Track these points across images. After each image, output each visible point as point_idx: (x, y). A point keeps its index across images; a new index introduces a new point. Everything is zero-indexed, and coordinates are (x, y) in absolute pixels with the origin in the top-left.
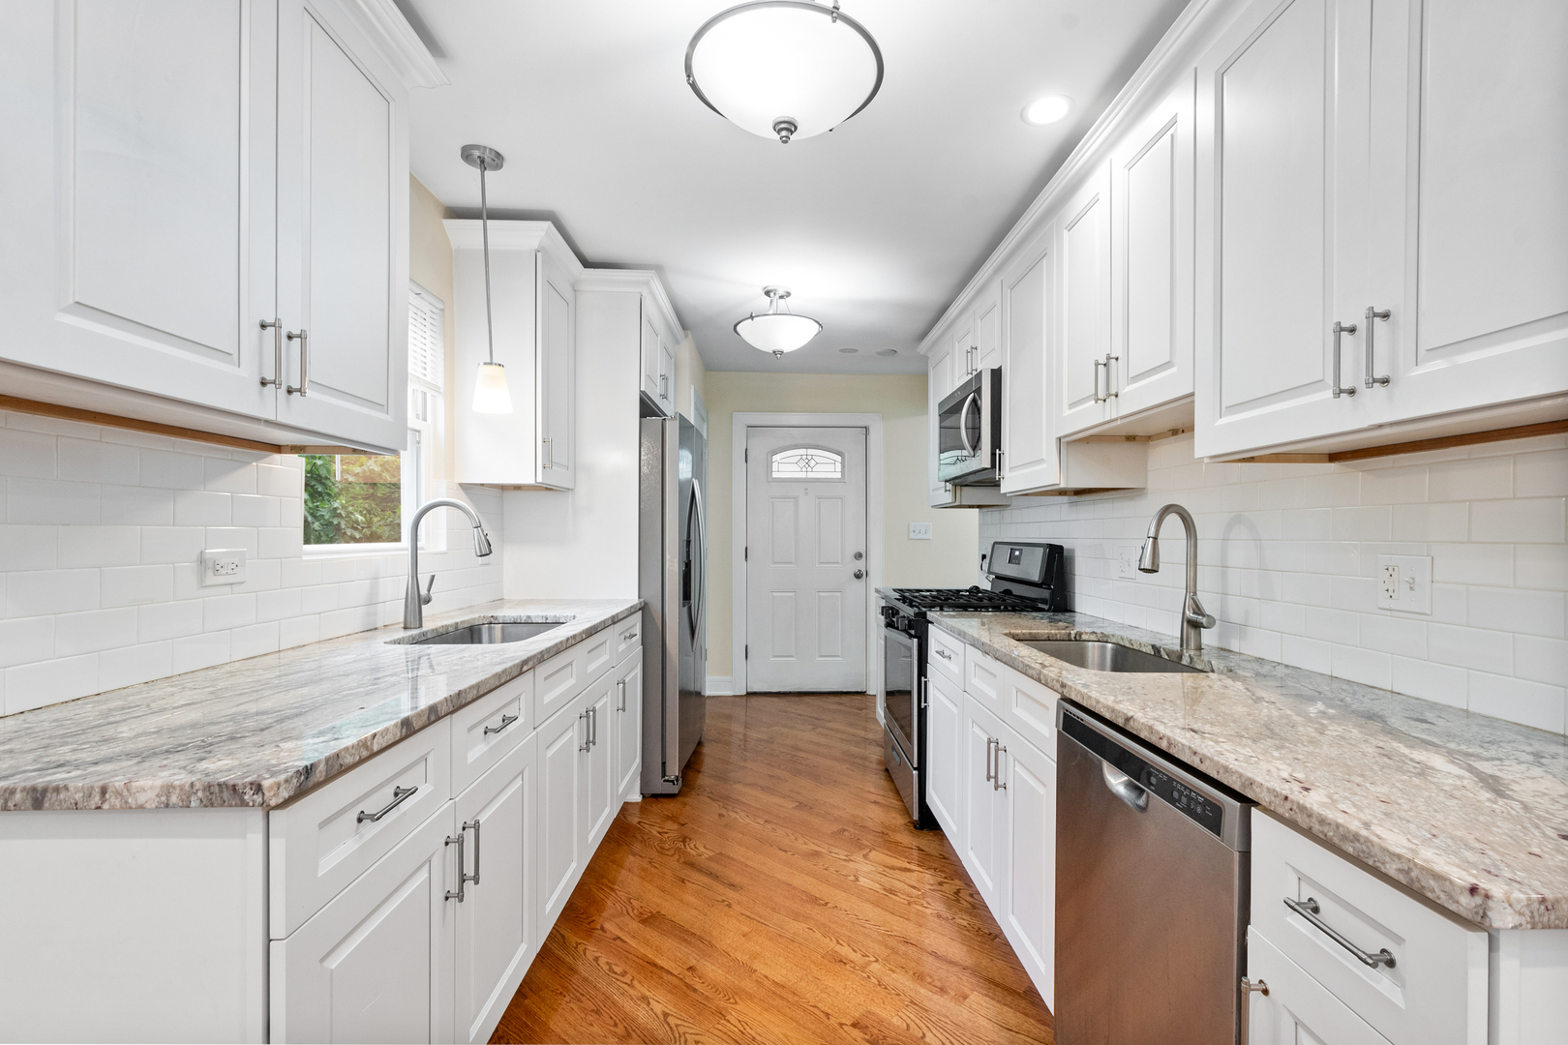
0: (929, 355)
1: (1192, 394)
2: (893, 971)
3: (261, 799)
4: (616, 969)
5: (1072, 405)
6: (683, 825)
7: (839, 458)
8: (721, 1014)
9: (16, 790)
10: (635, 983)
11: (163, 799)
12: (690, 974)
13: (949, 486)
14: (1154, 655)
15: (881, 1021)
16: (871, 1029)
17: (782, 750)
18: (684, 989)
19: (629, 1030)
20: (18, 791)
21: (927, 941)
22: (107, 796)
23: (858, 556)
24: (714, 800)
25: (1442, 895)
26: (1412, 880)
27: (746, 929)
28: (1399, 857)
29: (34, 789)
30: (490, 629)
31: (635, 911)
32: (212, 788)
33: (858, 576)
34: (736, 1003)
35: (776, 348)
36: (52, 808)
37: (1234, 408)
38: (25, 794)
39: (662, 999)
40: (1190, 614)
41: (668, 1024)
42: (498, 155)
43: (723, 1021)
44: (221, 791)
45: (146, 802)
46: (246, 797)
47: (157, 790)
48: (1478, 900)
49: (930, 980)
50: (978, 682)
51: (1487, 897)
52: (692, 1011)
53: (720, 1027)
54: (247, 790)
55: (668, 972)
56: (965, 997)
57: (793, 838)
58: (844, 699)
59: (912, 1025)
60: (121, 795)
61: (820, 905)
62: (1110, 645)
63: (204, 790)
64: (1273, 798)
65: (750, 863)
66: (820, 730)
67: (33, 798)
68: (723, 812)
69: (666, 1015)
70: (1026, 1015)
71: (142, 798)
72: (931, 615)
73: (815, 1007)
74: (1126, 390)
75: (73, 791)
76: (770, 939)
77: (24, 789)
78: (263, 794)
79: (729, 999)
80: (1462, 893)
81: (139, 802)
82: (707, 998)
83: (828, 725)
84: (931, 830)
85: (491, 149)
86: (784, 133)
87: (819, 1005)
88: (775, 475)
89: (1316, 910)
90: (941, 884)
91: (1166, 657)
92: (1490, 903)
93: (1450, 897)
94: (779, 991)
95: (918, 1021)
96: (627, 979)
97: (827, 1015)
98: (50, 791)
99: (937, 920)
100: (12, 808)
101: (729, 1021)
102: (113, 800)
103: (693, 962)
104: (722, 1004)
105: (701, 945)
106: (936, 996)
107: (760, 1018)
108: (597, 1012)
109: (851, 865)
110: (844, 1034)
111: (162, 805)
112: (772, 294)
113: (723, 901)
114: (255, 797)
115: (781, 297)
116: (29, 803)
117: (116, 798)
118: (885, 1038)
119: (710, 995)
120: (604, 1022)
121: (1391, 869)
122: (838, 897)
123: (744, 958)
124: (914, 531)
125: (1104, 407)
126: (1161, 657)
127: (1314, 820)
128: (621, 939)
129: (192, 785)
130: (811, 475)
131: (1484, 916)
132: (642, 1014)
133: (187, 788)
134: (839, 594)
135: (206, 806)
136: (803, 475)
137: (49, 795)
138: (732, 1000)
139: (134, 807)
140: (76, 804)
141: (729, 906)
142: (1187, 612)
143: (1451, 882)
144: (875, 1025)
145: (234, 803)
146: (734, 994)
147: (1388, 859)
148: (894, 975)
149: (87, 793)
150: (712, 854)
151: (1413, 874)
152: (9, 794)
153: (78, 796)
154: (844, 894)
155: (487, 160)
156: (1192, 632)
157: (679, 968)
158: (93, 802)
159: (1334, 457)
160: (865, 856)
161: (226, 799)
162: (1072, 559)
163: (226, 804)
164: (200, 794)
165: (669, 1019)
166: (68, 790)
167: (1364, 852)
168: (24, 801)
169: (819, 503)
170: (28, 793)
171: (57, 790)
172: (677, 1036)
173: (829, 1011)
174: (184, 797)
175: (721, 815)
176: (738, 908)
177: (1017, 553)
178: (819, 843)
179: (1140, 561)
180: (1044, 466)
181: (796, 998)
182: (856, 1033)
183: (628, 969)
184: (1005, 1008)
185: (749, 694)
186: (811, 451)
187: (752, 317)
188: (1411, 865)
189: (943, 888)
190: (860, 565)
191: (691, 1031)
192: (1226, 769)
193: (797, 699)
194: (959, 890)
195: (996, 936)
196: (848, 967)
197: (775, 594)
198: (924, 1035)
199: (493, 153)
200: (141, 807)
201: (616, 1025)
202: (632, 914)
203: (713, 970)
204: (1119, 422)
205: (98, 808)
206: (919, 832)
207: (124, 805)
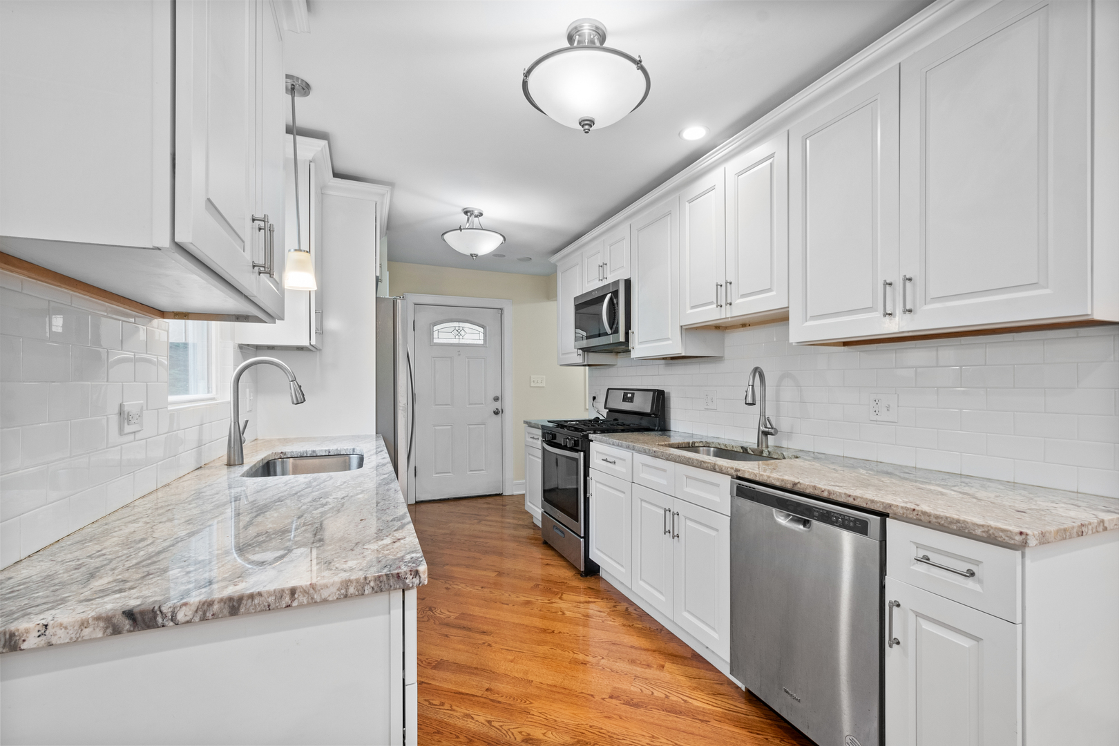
0: (558, 264)
1: (788, 307)
2: (616, 662)
3: (418, 581)
4: (434, 702)
5: (692, 307)
6: (423, 599)
7: (482, 330)
8: (526, 712)
9: (213, 602)
10: (454, 707)
11: (343, 591)
12: (489, 693)
13: (580, 352)
14: (743, 452)
15: (625, 691)
16: (622, 697)
17: (465, 539)
18: (489, 701)
19: (471, 738)
20: (216, 602)
21: (625, 641)
22: (296, 596)
23: (496, 399)
24: (436, 579)
25: (1006, 538)
26: (990, 535)
27: (511, 658)
28: (983, 526)
29: (231, 599)
30: (283, 462)
31: (424, 662)
32: (381, 578)
33: (496, 413)
34: (531, 703)
35: (473, 252)
36: (248, 613)
37: (814, 318)
38: (222, 604)
39: (480, 713)
40: (762, 428)
41: (494, 727)
42: (308, 86)
43: (529, 716)
44: (388, 579)
45: (329, 595)
46: (407, 581)
47: (339, 585)
48: (1024, 537)
49: (639, 662)
50: (645, 476)
51: (1027, 535)
52: (505, 715)
53: (530, 720)
54: (408, 575)
55: (473, 696)
56: (663, 667)
57: (507, 595)
58: (490, 500)
59: (643, 689)
60: (308, 593)
61: (549, 633)
62: (712, 449)
63: (375, 580)
64: (905, 511)
65: (488, 616)
66: (483, 522)
67: (229, 606)
68: (448, 586)
69: (489, 722)
70: (699, 668)
71: (325, 594)
72: (591, 436)
73: (582, 693)
74: (737, 301)
75: (266, 596)
76: (530, 660)
77: (221, 600)
78: (420, 577)
79: (525, 702)
80: (1016, 535)
81: (323, 597)
82: (510, 705)
83: (488, 518)
84: (592, 576)
85: (302, 80)
86: (587, 127)
87: (584, 691)
88: (436, 341)
89: (928, 559)
90: (615, 606)
91: (752, 453)
92: (1028, 537)
93: (1010, 538)
94: (554, 689)
95: (645, 686)
96: (447, 706)
97: (592, 695)
98: (245, 598)
99: (624, 628)
100: (210, 617)
101: (533, 715)
102: (301, 598)
103: (487, 686)
104: (523, 706)
105: (486, 674)
106: (647, 670)
107: (552, 708)
108: (439, 732)
109: (555, 605)
110: (608, 704)
111: (342, 597)
112: (469, 214)
113: (484, 643)
114: (414, 579)
115: (476, 216)
116: (226, 611)
117: (304, 596)
118: (632, 700)
119: (512, 703)
120: (447, 737)
121: (979, 532)
122: (558, 626)
123: (521, 675)
124: (534, 381)
125: (721, 310)
126: (748, 453)
127: (932, 517)
128: (425, 683)
129: (365, 578)
130: (462, 341)
131: (1026, 542)
132: (471, 725)
133: (362, 580)
134: (483, 426)
135: (376, 592)
136: (456, 341)
137: (244, 602)
138: (528, 702)
139: (318, 601)
140: (269, 606)
141: (490, 645)
142: (761, 428)
143: (1011, 532)
144: (623, 694)
145: (398, 586)
146: (527, 698)
147: (976, 528)
148: (617, 664)
149: (279, 595)
150: (457, 615)
151: (990, 532)
152: (208, 606)
153: (271, 599)
154: (560, 624)
155: (297, 87)
156: (764, 437)
157: (480, 692)
158: (284, 602)
159: (846, 344)
160: (560, 598)
161: (392, 584)
162: (669, 398)
163: (392, 588)
164: (372, 584)
165: (493, 723)
166: (261, 595)
167: (962, 527)
168: (221, 610)
169: (435, 361)
170: (225, 603)
171: (252, 596)
172: (505, 732)
173: (592, 693)
174: (359, 587)
175: (447, 588)
176: (497, 646)
177: (629, 395)
178: (526, 595)
179: (746, 399)
180: (670, 342)
181: (568, 691)
182: (614, 701)
183: (443, 700)
184: (687, 668)
185: (417, 503)
186: (462, 324)
187: (460, 229)
188: (989, 528)
189: (617, 609)
190: (498, 405)
191: (513, 727)
192: (872, 501)
193: (455, 503)
194: (627, 608)
195: (661, 630)
196: (588, 665)
197: (436, 428)
198: (653, 693)
199: (304, 84)
200: (325, 601)
201: (458, 737)
202: (422, 665)
203: (504, 687)
204: (730, 319)
205: (288, 606)
206: (585, 578)
207: (310, 601)
